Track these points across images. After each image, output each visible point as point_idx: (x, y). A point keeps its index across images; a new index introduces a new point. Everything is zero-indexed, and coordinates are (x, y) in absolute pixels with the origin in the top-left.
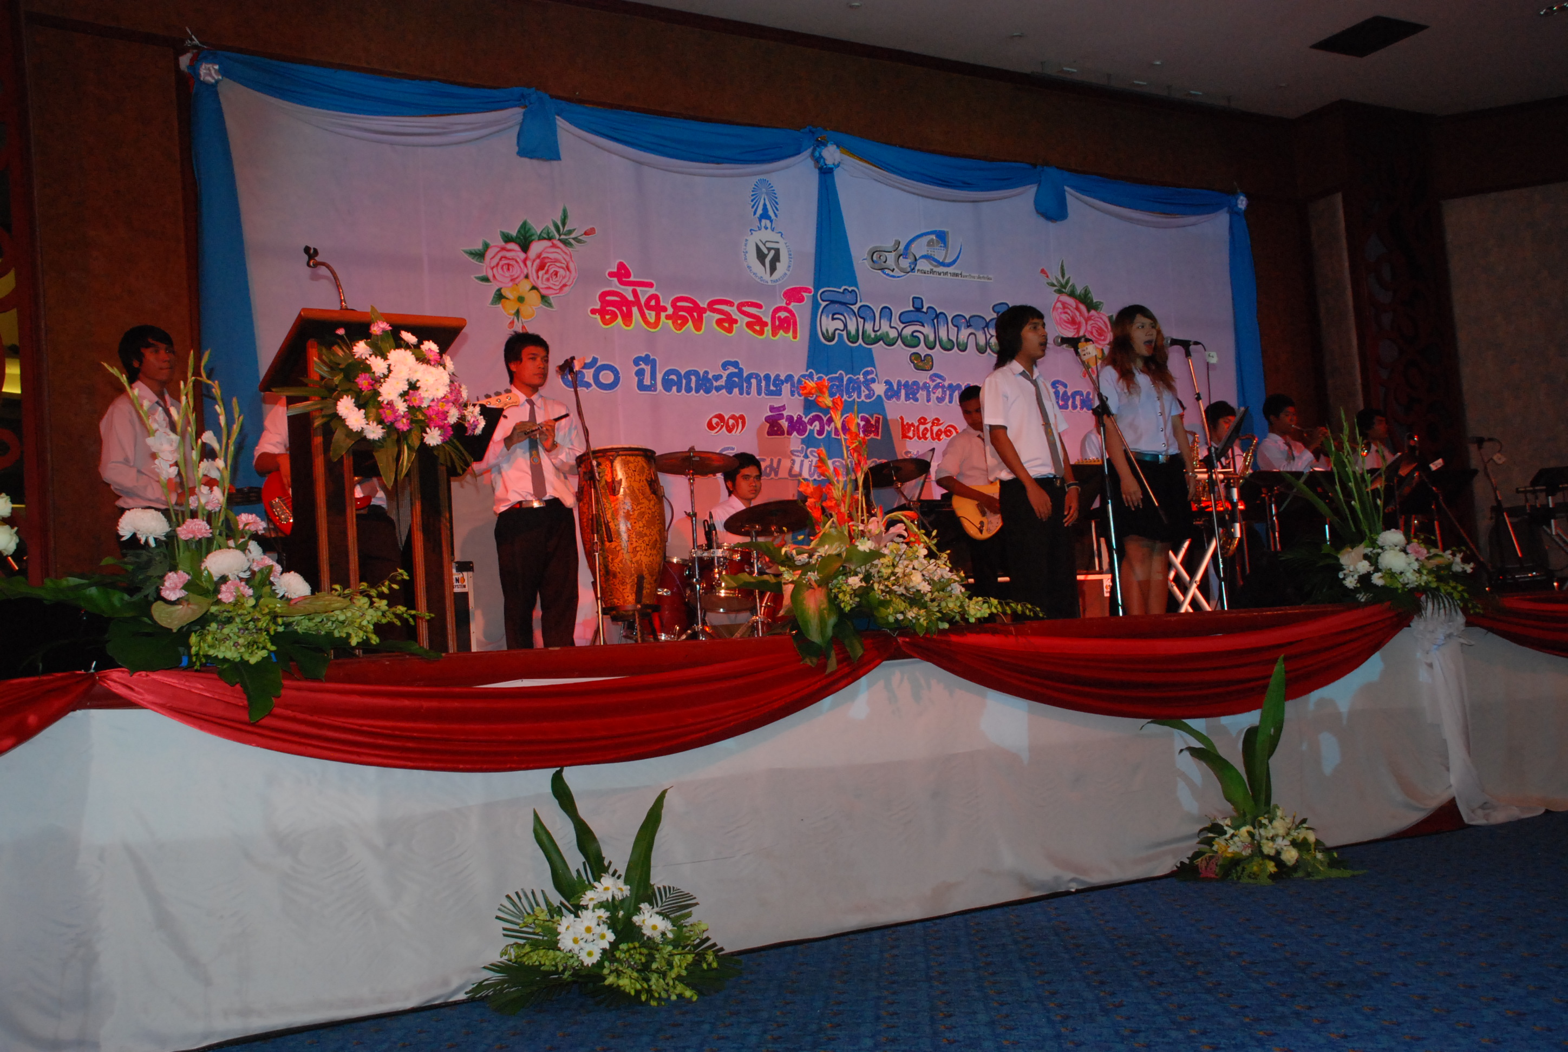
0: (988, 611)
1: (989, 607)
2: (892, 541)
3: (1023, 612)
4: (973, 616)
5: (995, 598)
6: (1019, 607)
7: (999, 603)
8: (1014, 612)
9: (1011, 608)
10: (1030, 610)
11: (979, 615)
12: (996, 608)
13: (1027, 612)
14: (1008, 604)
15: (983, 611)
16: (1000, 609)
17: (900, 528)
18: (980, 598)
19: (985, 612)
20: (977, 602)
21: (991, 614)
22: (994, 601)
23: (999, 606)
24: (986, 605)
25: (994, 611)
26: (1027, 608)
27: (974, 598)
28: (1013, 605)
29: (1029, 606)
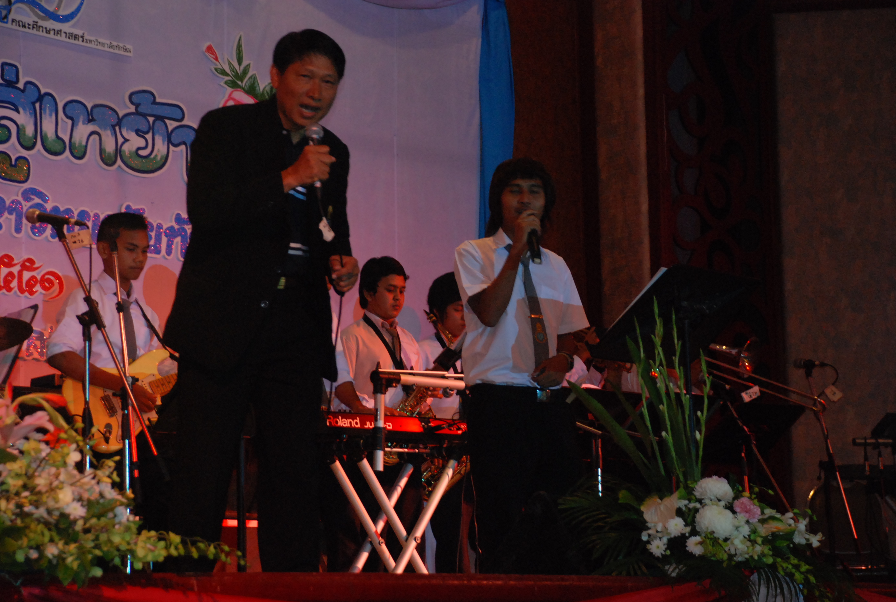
0: (164, 553)
1: (167, 548)
2: (27, 438)
3: (216, 559)
4: (140, 559)
5: (177, 533)
6: (212, 550)
7: (183, 542)
8: (203, 557)
9: (198, 549)
10: (227, 554)
11: (150, 558)
12: (176, 548)
13: (223, 557)
14: (194, 543)
15: (157, 552)
16: (182, 551)
17: (40, 418)
18: (153, 533)
19: (160, 554)
20: (149, 538)
21: (169, 558)
22: (175, 538)
23: (180, 547)
24: (162, 544)
25: (174, 552)
26: (222, 551)
27: (145, 533)
28: (202, 545)
29: (226, 548)
